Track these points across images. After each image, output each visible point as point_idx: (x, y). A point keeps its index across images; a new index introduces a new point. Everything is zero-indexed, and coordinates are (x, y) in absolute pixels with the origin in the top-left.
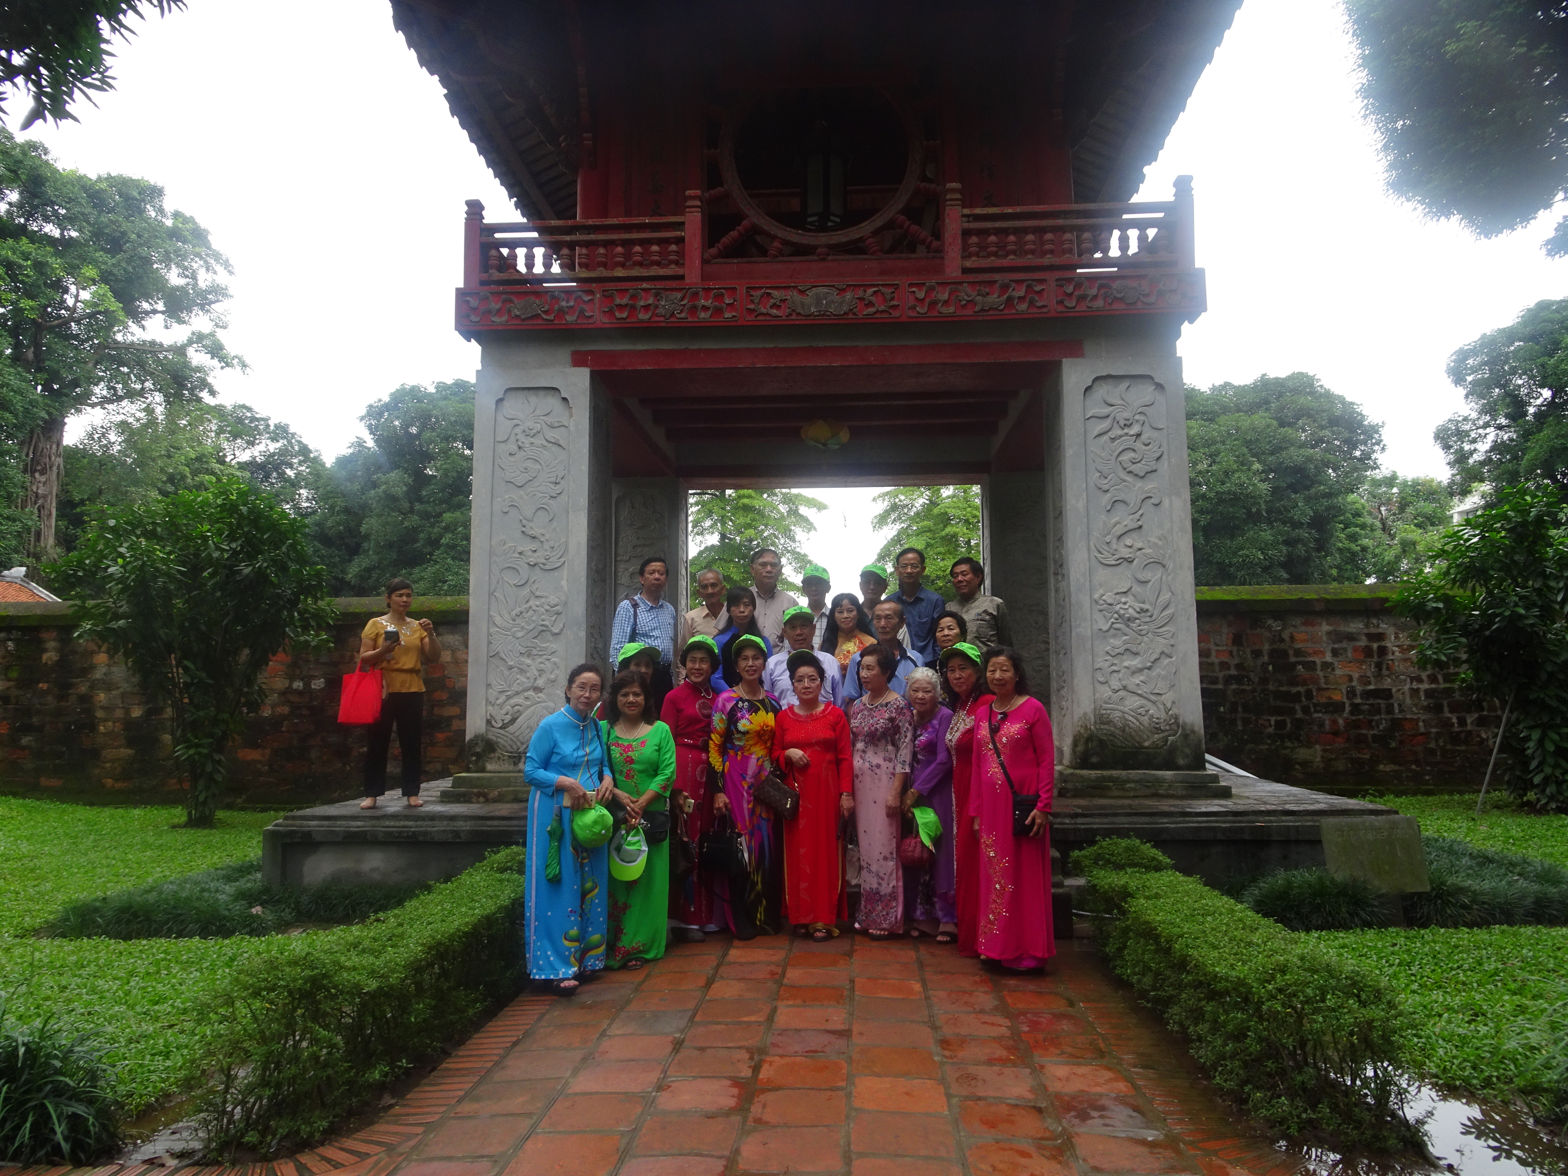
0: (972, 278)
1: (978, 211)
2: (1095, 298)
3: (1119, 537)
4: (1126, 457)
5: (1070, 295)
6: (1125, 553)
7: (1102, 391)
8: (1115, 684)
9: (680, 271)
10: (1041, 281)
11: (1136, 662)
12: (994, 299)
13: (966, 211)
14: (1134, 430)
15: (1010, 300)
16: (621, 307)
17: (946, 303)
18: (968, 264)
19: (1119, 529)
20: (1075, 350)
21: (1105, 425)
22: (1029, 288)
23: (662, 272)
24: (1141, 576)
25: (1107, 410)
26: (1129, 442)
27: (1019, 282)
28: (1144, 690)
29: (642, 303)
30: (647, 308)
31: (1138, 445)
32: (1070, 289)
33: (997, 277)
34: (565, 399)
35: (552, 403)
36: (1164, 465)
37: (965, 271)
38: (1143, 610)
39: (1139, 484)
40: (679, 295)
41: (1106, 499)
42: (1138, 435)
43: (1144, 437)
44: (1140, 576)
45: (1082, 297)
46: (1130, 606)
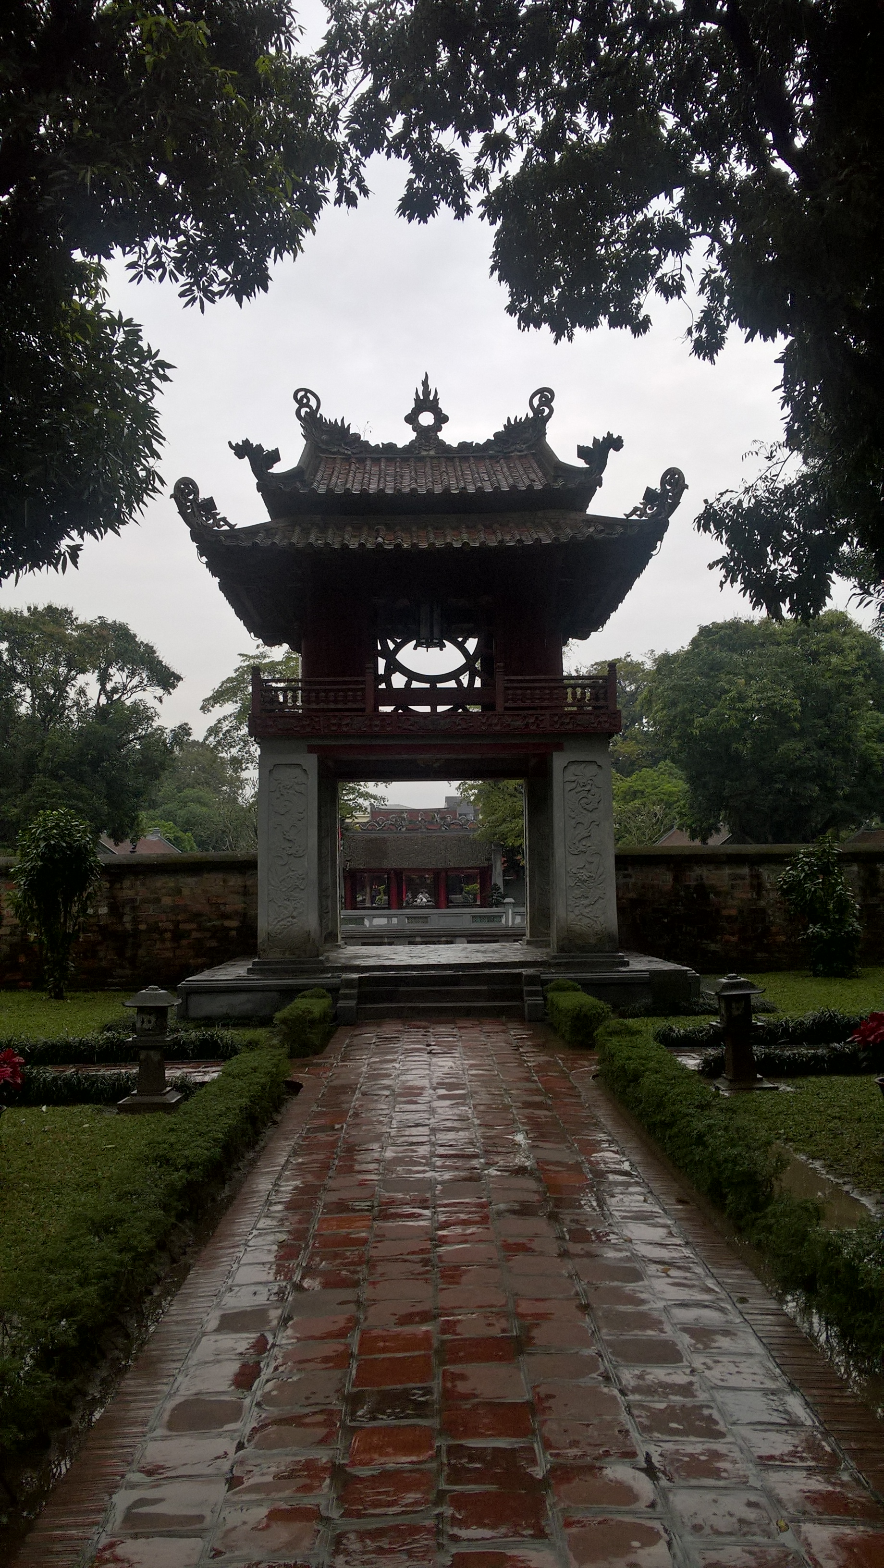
0: (508, 712)
1: (512, 678)
2: (568, 724)
3: (580, 841)
4: (585, 800)
5: (556, 722)
6: (582, 848)
7: (572, 768)
8: (577, 912)
9: (363, 706)
10: (542, 715)
11: (586, 902)
12: (519, 723)
13: (506, 678)
14: (588, 788)
15: (527, 726)
16: (334, 725)
17: (496, 725)
18: (506, 705)
19: (580, 837)
20: (559, 748)
21: (574, 785)
22: (537, 718)
23: (355, 706)
24: (590, 860)
25: (574, 778)
26: (585, 794)
27: (533, 715)
28: (590, 915)
29: (345, 722)
30: (347, 725)
31: (589, 796)
32: (556, 719)
33: (520, 712)
34: (304, 770)
35: (298, 772)
36: (601, 805)
37: (506, 709)
38: (590, 877)
39: (589, 814)
40: (364, 718)
41: (573, 822)
42: (589, 791)
43: (592, 792)
45: (563, 724)
46: (584, 875)
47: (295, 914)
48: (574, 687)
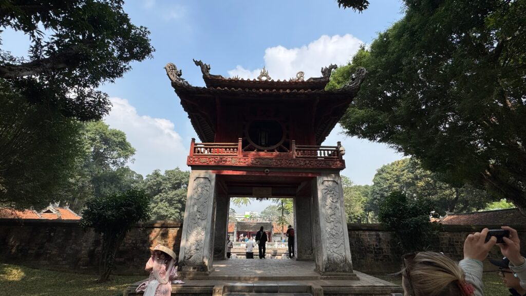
0: (298, 159)
1: (299, 146)
2: (323, 164)
3: (331, 216)
4: (331, 198)
5: (318, 163)
6: (332, 220)
7: (325, 183)
8: (332, 251)
9: (237, 154)
10: (312, 160)
11: (336, 245)
12: (302, 163)
13: (296, 146)
14: (332, 192)
15: (306, 164)
16: (223, 161)
17: (293, 164)
18: (297, 156)
19: (330, 214)
20: (320, 175)
21: (326, 191)
22: (310, 161)
23: (233, 154)
25: (326, 188)
26: (331, 195)
28: (338, 252)
29: (228, 160)
30: (229, 161)
31: (334, 196)
33: (303, 159)
34: (209, 180)
35: (206, 181)
36: (339, 200)
38: (336, 233)
39: (334, 204)
40: (236, 159)
42: (333, 193)
44: (336, 225)
45: (320, 164)
46: (334, 232)
47: (198, 248)
48: (324, 150)
